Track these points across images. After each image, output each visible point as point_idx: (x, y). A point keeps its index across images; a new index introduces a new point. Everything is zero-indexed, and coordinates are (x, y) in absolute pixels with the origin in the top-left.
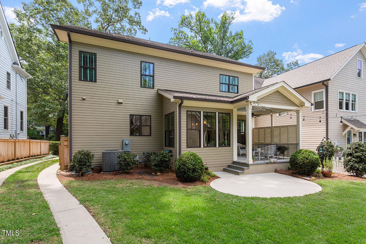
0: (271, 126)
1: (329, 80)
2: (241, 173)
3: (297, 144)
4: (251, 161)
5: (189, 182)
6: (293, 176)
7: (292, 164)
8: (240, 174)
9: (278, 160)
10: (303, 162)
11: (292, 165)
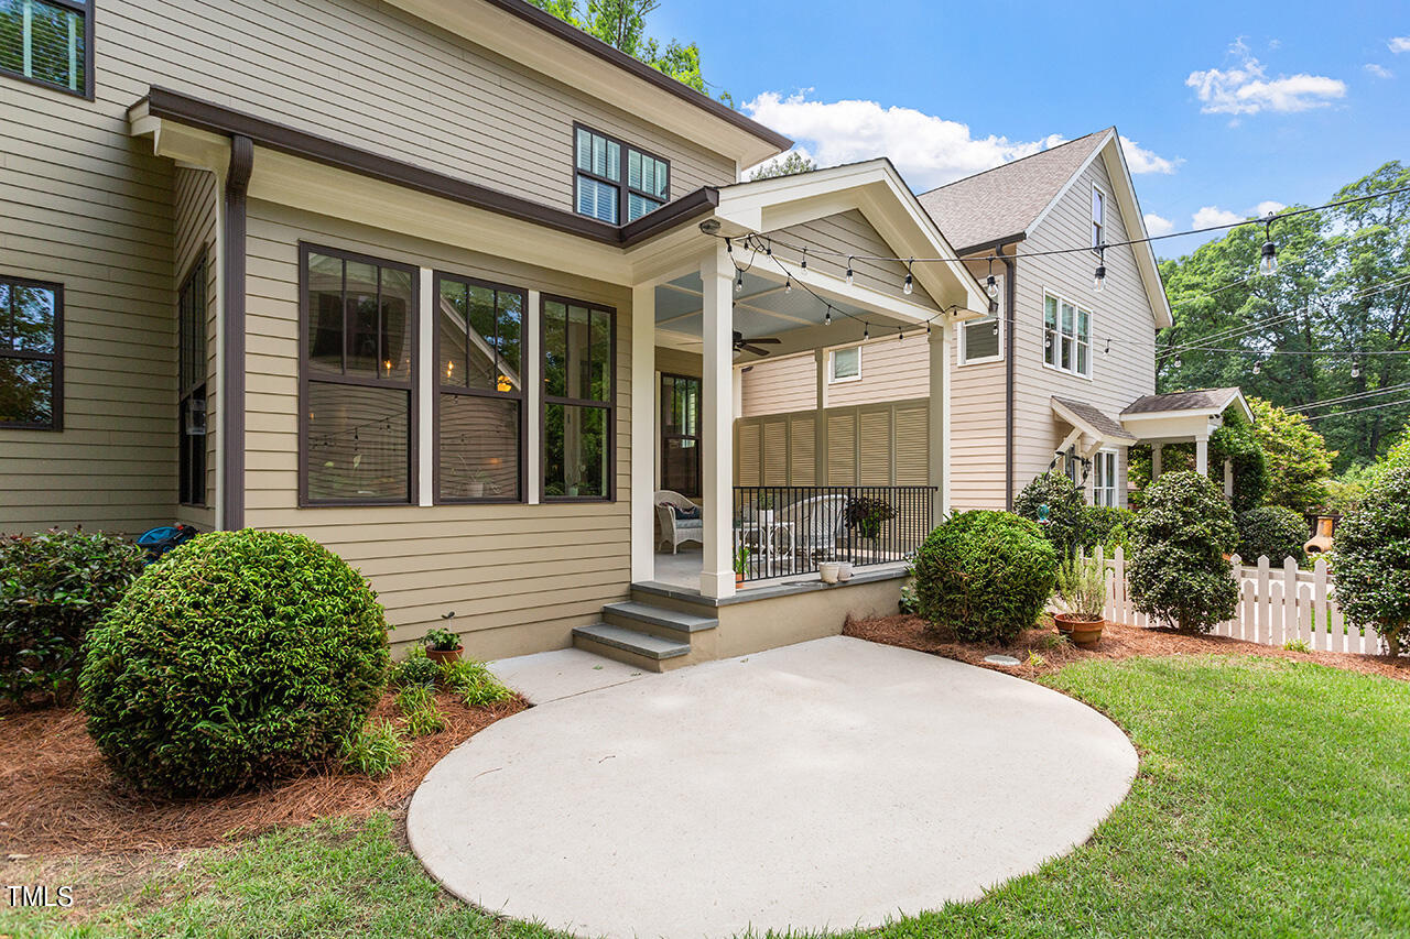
0: (816, 408)
1: (1021, 237)
2: (672, 656)
3: (932, 491)
4: (725, 584)
5: (216, 796)
6: (937, 653)
7: (929, 588)
8: (661, 665)
9: (856, 571)
10: (985, 577)
11: (932, 596)
